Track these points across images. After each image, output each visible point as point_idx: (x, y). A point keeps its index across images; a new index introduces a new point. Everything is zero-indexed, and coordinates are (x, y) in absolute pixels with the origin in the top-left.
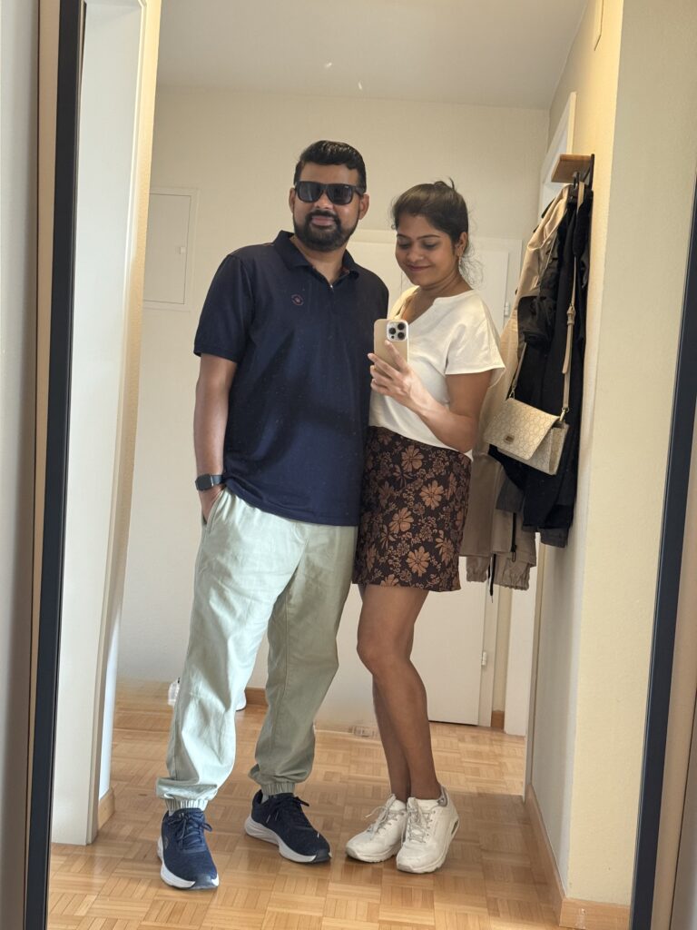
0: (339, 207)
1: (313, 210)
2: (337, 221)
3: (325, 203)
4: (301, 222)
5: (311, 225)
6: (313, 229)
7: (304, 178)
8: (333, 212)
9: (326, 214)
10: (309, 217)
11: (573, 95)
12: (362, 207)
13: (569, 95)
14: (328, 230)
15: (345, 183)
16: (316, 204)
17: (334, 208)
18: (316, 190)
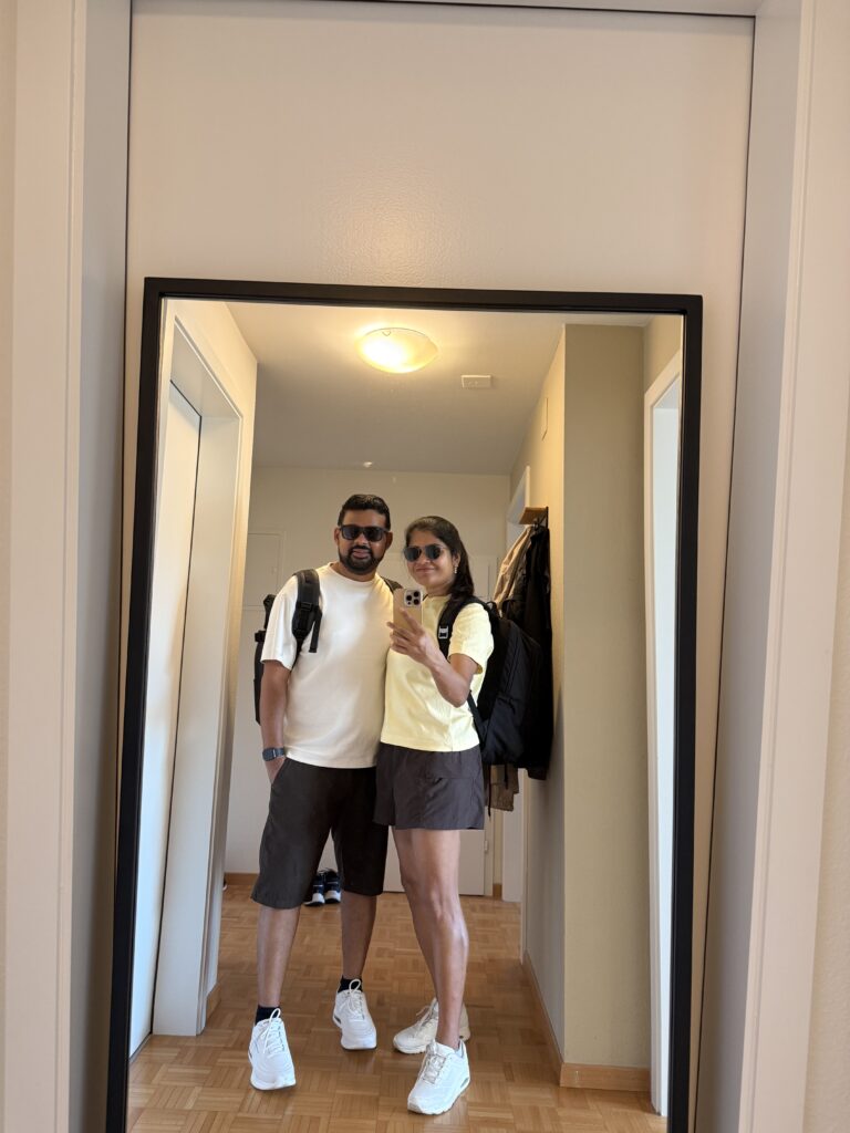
0: (372, 543)
1: (354, 546)
2: (371, 553)
3: (362, 540)
4: (345, 554)
5: (353, 555)
6: (354, 559)
8: (368, 546)
9: (364, 547)
10: (351, 551)
11: (528, 468)
12: (388, 541)
13: (525, 467)
14: (365, 560)
15: (376, 525)
16: (356, 541)
17: (369, 543)
18: (354, 532)
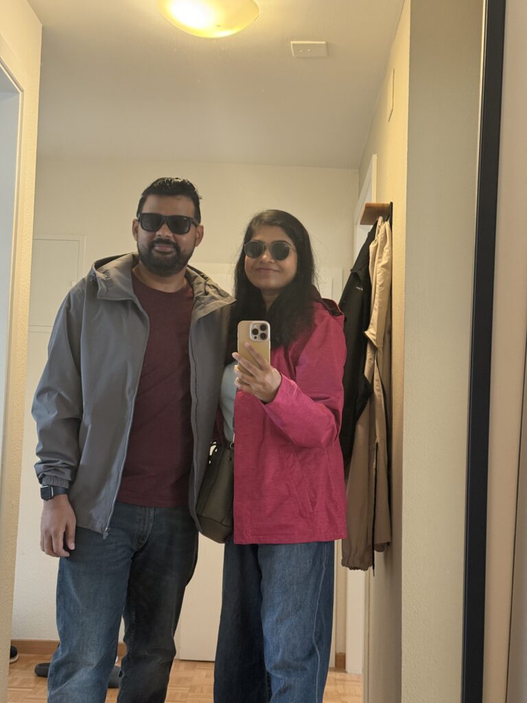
0: (178, 236)
1: (155, 239)
5: (153, 251)
6: (155, 255)
7: (146, 210)
12: (198, 235)
14: (169, 256)
15: (182, 214)
17: (174, 237)
